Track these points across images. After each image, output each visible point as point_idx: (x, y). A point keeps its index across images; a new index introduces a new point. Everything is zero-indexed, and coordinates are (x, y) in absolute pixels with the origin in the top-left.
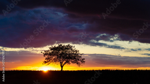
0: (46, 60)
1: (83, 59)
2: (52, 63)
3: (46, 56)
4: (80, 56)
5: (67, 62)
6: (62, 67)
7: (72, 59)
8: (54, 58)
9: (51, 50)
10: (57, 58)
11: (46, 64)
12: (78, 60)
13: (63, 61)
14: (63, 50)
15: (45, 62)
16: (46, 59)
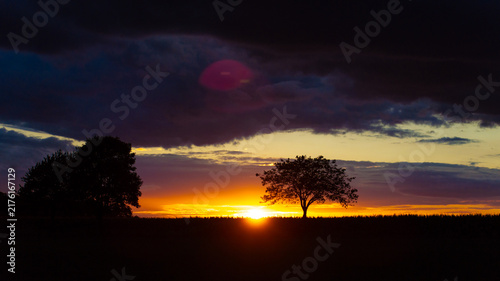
0: (267, 194)
1: (353, 191)
2: (281, 201)
3: (269, 185)
4: (347, 182)
5: (318, 198)
6: (305, 209)
7: (328, 190)
8: (286, 187)
9: (280, 169)
10: (294, 187)
11: (269, 202)
12: (343, 192)
13: (308, 195)
14: (307, 169)
15: (267, 198)
16: (268, 190)
